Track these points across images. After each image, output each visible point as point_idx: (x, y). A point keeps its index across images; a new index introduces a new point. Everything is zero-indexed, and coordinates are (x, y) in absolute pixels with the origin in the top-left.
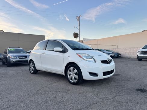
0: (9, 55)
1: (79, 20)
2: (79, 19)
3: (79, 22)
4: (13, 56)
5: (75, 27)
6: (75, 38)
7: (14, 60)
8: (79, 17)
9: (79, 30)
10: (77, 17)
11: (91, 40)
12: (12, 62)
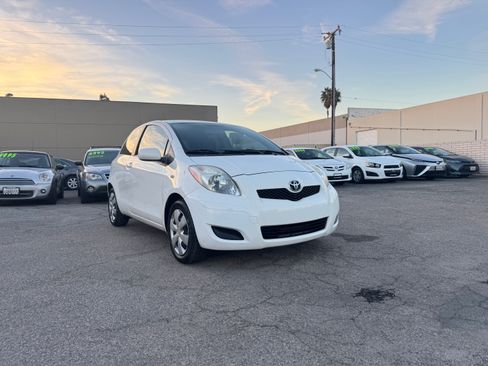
0: (87, 169)
1: (333, 44)
2: (333, 40)
3: (334, 53)
4: (95, 173)
6: (328, 107)
7: (96, 185)
8: (333, 34)
9: (333, 79)
10: (327, 36)
11: (378, 111)
12: (91, 190)
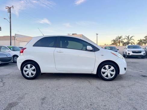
2: (10, 10)
5: (4, 19)
8: (10, 8)
10: (7, 7)
